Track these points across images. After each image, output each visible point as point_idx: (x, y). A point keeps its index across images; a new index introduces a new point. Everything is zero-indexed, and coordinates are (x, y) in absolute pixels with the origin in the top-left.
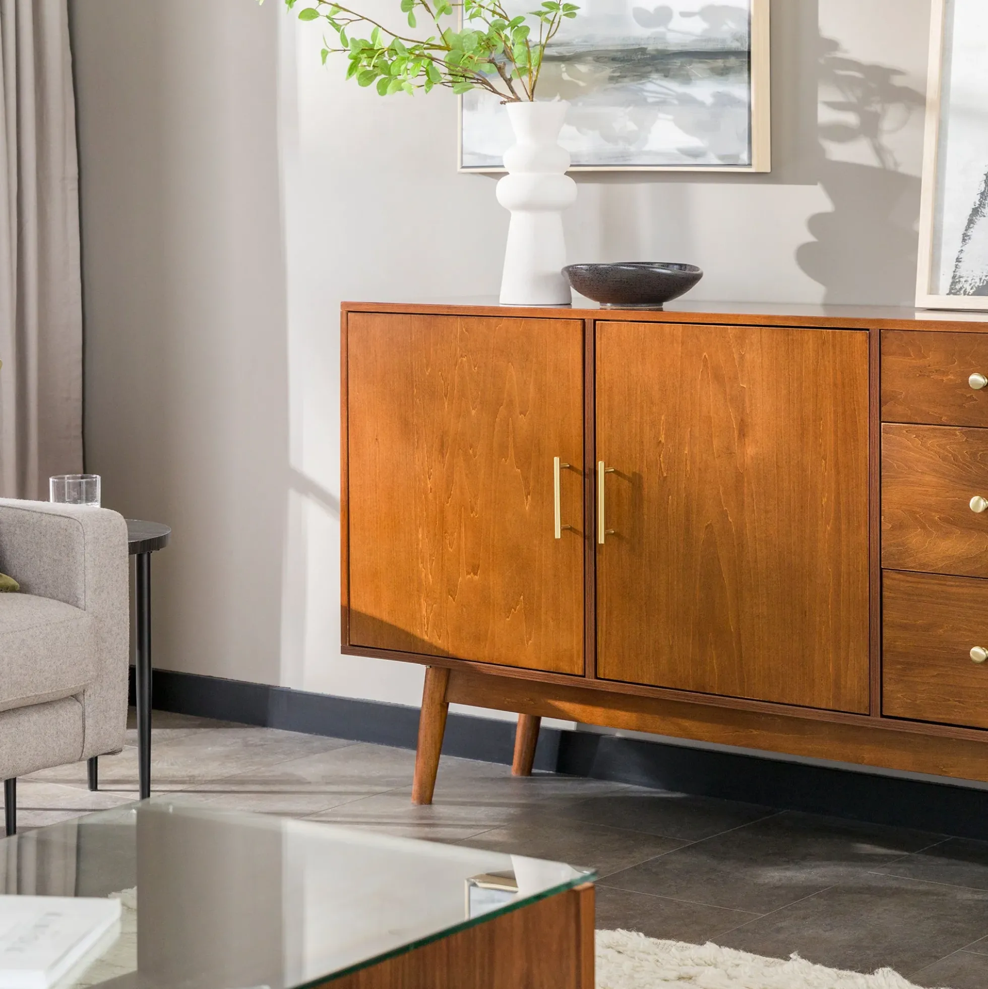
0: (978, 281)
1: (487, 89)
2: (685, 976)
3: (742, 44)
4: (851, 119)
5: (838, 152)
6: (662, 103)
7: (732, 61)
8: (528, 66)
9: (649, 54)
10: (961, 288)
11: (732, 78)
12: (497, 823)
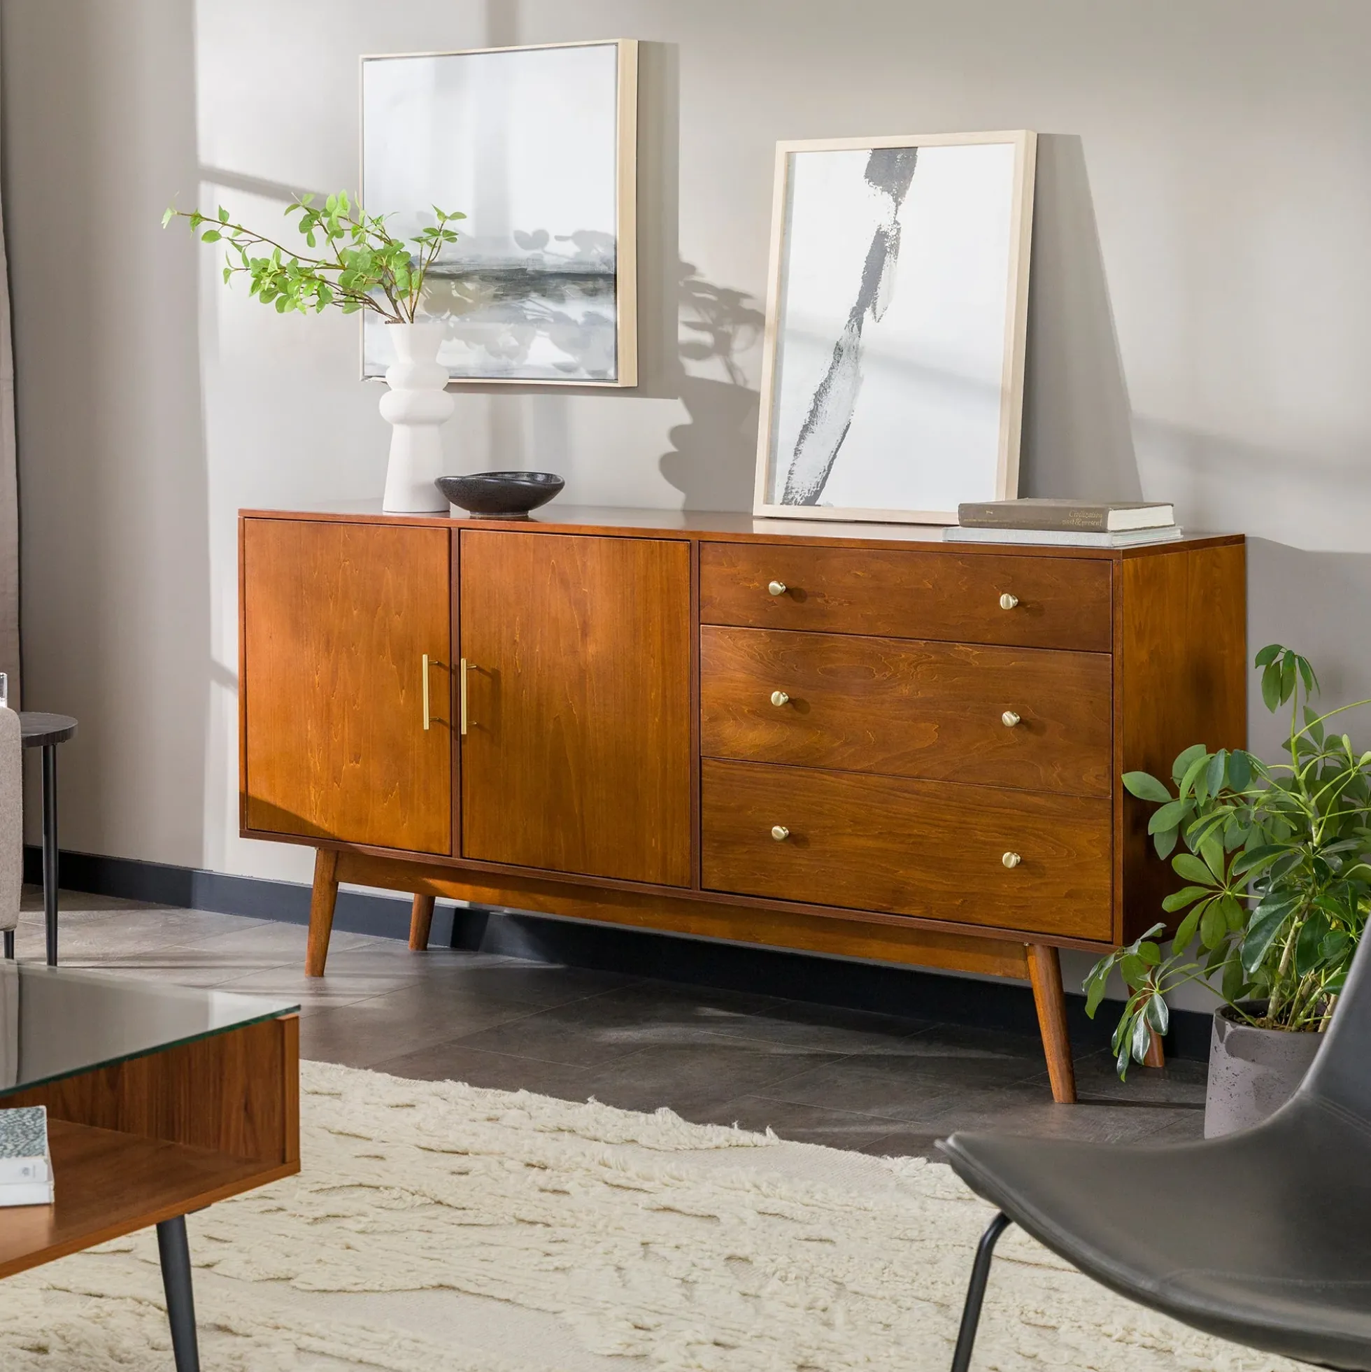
0: (807, 491)
1: (373, 309)
2: (493, 1117)
3: (609, 268)
4: (706, 338)
5: (697, 369)
6: (539, 321)
7: (601, 283)
8: (409, 289)
9: (529, 275)
10: (792, 499)
11: (600, 299)
12: (378, 993)
